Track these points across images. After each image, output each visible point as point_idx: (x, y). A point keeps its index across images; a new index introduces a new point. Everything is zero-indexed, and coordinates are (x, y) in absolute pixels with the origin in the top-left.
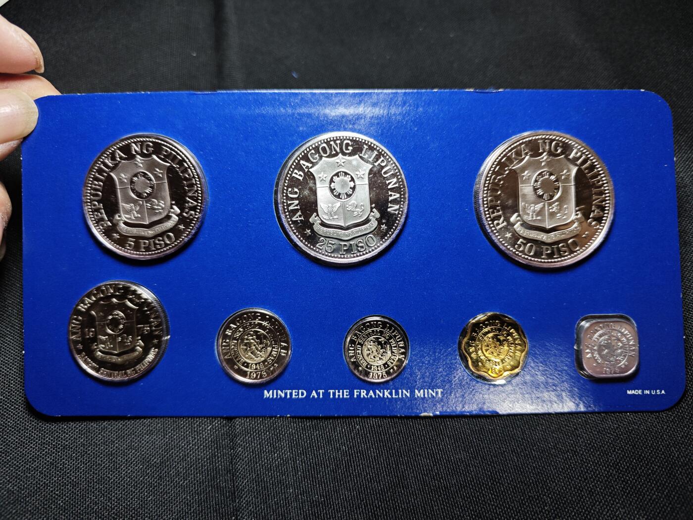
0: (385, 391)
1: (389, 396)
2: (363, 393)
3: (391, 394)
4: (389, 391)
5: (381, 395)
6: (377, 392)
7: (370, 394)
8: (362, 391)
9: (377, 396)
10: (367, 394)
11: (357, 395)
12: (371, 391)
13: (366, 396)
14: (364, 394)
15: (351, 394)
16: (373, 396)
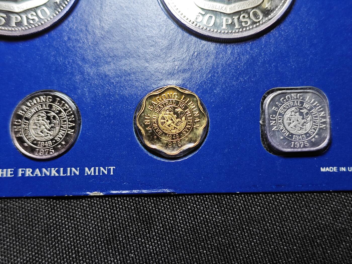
0: (53, 169)
1: (57, 175)
2: (28, 172)
3: (58, 172)
4: (57, 169)
5: (48, 174)
6: (44, 170)
7: (36, 173)
8: (27, 169)
9: (44, 175)
10: (32, 173)
11: (22, 174)
12: (37, 170)
13: (31, 175)
14: (30, 173)
15: (16, 172)
16: (40, 175)
